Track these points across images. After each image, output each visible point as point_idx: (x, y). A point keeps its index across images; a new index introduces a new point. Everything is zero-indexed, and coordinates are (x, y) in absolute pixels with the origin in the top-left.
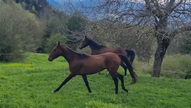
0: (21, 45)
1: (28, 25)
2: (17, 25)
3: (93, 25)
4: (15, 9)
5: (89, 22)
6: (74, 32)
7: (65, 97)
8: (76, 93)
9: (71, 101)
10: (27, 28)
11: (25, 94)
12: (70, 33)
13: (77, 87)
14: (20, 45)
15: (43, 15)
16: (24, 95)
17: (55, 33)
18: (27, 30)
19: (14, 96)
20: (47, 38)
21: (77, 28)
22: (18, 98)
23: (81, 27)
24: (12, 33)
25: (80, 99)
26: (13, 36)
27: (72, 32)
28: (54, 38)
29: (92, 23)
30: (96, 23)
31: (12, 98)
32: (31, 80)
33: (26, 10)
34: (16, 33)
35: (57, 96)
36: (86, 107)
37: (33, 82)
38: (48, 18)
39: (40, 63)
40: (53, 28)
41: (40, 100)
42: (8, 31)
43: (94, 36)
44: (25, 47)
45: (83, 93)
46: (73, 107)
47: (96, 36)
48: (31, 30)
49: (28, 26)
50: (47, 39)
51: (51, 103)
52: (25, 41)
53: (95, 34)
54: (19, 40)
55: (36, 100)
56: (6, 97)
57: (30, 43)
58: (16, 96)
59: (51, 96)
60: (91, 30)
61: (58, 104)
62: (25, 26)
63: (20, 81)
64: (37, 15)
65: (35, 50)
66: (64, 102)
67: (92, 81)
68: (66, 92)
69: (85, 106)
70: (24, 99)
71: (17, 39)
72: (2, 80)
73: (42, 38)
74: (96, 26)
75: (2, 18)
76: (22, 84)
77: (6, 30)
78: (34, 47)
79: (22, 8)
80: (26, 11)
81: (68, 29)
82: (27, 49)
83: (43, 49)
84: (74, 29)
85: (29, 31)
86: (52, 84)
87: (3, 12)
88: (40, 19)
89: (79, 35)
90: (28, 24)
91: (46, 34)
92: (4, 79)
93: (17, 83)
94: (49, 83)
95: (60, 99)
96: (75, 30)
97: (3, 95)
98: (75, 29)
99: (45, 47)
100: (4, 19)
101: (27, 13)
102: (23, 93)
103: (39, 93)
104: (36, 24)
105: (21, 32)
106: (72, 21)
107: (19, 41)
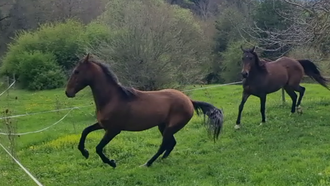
0: (174, 74)
1: (181, 33)
2: (161, 36)
3: (307, 11)
4: (151, 6)
5: (299, 6)
6: (272, 33)
7: (274, 166)
8: (297, 156)
9: (287, 171)
10: (180, 39)
11: (196, 170)
12: (266, 36)
13: (295, 142)
14: (171, 75)
15: (206, 9)
16: (194, 173)
17: (235, 40)
18: (180, 42)
19: (175, 176)
20: (221, 51)
21: (277, 23)
22: (184, 181)
23: (283, 19)
24: (154, 54)
25: (306, 166)
26: (155, 59)
27: (268, 32)
28: (235, 50)
29: (306, 8)
30: (313, 6)
31: (172, 181)
32: (204, 140)
33: (172, 3)
34: (160, 52)
35: (258, 166)
36: (321, 180)
37: (207, 144)
38: (216, 12)
39: (216, 103)
40: (230, 31)
41: (227, 178)
42: (145, 51)
43: (313, 33)
44: (181, 76)
45: (310, 153)
46: (294, 183)
47: (318, 33)
48: (187, 41)
49: (181, 36)
50: (221, 53)
51: (249, 182)
52: (180, 66)
53: (316, 29)
54: (169, 65)
55: (218, 179)
56: (162, 181)
57: (191, 67)
58: (180, 175)
59: (247, 167)
60: (307, 22)
61: (263, 181)
62: (175, 37)
63: (183, 146)
64: (196, 10)
65: (203, 80)
66: (274, 175)
67: (324, 125)
68: (275, 156)
69: (319, 179)
70: (195, 181)
71: (165, 63)
72: (149, 147)
73: (212, 53)
74: (314, 11)
75: (131, 28)
76: (187, 151)
77: (142, 49)
78: (200, 74)
79: (165, 3)
80: (173, 6)
81: (259, 27)
82: (186, 80)
83: (217, 75)
84: (271, 26)
85: (184, 44)
86: (245, 142)
87: (130, 15)
88: (203, 17)
89: (283, 36)
90: (181, 30)
91: (219, 44)
92: (151, 145)
93: (177, 150)
94: (239, 141)
95: (266, 171)
96: (273, 27)
97: (155, 177)
98: (273, 24)
99: (220, 70)
100: (134, 29)
101: (175, 10)
102: (191, 168)
103: (222, 164)
104: (195, 28)
105: (170, 49)
106: (264, 10)
107: (168, 67)
